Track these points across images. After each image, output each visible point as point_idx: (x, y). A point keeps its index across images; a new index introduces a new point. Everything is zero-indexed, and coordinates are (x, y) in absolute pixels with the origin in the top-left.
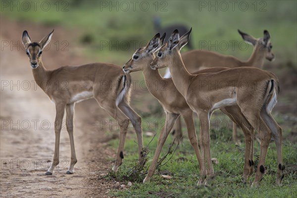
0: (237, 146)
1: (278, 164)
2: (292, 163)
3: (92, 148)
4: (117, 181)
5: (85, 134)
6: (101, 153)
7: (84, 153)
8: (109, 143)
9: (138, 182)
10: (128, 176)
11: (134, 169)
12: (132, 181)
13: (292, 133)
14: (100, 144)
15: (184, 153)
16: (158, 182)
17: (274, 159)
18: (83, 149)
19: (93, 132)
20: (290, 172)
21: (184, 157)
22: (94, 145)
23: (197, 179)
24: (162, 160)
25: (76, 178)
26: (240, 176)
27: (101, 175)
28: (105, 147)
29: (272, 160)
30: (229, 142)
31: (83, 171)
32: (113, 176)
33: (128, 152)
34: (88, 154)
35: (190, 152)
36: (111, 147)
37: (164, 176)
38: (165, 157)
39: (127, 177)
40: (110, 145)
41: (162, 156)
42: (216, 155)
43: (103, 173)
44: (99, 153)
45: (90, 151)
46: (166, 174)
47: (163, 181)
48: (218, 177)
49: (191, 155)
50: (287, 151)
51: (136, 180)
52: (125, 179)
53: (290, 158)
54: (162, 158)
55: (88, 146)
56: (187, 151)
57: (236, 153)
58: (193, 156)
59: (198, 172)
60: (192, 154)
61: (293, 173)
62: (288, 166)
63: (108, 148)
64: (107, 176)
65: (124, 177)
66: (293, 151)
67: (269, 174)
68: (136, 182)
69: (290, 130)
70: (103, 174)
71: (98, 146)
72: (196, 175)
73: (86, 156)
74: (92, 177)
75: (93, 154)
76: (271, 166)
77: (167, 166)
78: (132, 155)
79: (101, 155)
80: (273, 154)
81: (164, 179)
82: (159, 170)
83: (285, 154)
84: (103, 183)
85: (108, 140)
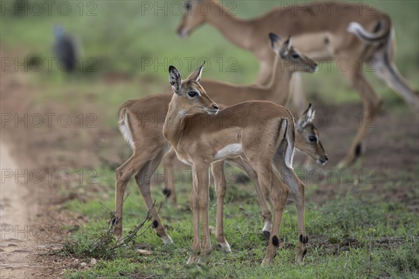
0: (241, 209)
1: (299, 235)
2: (317, 233)
3: (41, 212)
4: (76, 257)
5: (32, 192)
6: (53, 219)
7: (29, 219)
8: (64, 205)
9: (104, 259)
10: (91, 251)
11: (99, 241)
12: (97, 257)
13: (318, 192)
14: (52, 207)
15: (168, 219)
16: (132, 259)
17: (293, 227)
18: (29, 214)
19: (42, 190)
20: (315, 246)
21: (169, 224)
22: (43, 207)
23: (186, 255)
24: (138, 228)
25: (19, 254)
26: (245, 251)
27: (54, 249)
28: (59, 211)
29: (291, 228)
30: (230, 203)
31: (29, 244)
32: (70, 251)
33: (90, 217)
34: (35, 221)
35: (176, 218)
36: (66, 211)
37: (142, 251)
38: (142, 225)
39: (89, 253)
40: (65, 208)
41: (138, 223)
42: (213, 222)
43: (56, 246)
44: (50, 219)
45: (38, 216)
46: (143, 248)
47: (139, 257)
48: (216, 252)
49: (179, 222)
50: (310, 217)
51: (102, 257)
52: (87, 254)
53: (315, 227)
54: (137, 226)
55: (35, 209)
56: (173, 216)
57: (239, 220)
58: (181, 224)
59: (188, 245)
60: (180, 220)
61: (320, 247)
62: (312, 238)
63: (63, 212)
64: (62, 251)
65: (85, 251)
66: (319, 217)
67: (286, 248)
68: (101, 259)
69: (315, 187)
70: (56, 248)
71: (49, 209)
72: (184, 250)
73: (32, 223)
74: (42, 252)
75: (43, 220)
76: (289, 236)
77: (145, 237)
78: (96, 221)
79: (53, 222)
80: (292, 220)
81: (141, 255)
82: (134, 243)
83: (308, 221)
84: (56, 261)
85: (63, 201)
